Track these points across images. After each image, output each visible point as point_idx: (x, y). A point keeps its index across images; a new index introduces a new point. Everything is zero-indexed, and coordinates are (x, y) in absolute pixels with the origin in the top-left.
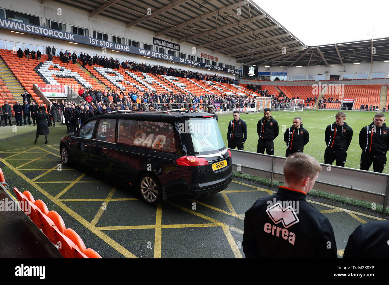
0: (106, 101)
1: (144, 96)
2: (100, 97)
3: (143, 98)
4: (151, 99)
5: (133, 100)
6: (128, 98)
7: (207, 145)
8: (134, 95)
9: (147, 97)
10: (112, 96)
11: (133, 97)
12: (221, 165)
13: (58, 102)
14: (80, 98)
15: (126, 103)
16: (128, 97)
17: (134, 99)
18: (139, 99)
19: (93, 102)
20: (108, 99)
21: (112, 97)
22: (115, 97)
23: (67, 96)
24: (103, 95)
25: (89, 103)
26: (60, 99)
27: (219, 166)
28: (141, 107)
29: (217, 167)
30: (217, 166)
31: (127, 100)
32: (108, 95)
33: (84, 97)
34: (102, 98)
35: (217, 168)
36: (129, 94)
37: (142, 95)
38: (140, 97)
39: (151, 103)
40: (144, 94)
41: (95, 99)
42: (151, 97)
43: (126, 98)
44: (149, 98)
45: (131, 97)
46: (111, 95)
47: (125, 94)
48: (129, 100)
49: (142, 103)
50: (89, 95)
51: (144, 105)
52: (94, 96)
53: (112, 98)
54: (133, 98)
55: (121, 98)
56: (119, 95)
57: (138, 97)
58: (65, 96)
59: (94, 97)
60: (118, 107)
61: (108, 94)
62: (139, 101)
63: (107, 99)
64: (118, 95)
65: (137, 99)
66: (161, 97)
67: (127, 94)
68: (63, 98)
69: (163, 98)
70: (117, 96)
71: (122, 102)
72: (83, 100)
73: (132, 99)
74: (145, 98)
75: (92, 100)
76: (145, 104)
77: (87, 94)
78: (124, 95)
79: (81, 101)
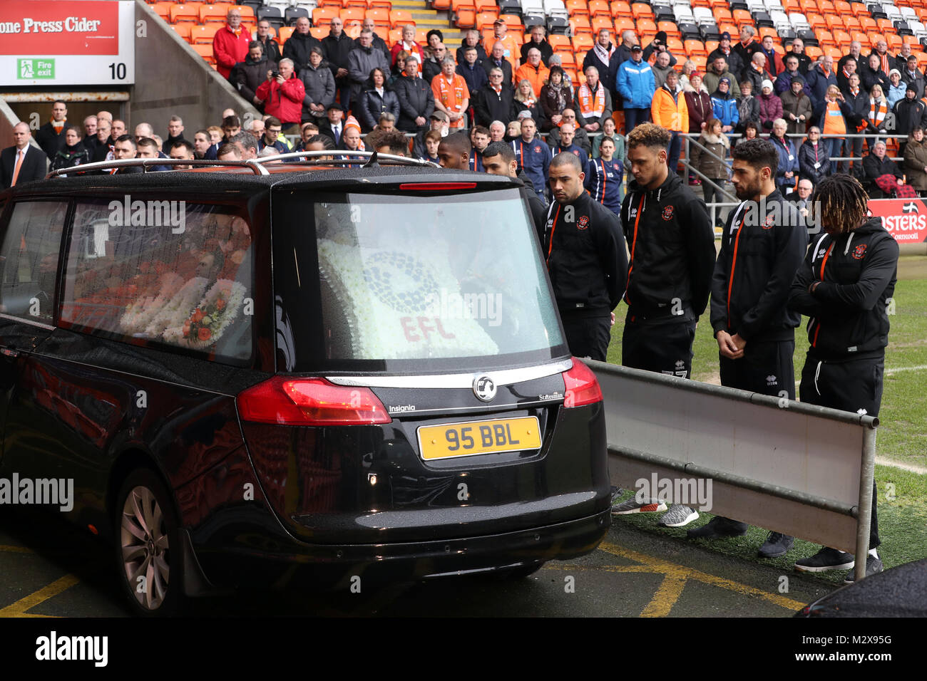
0: (413, 111)
1: (716, 72)
2: (372, 83)
3: (703, 88)
4: (765, 97)
5: (628, 106)
6: (584, 92)
7: (451, 336)
8: (634, 63)
9: (742, 80)
10: (459, 70)
11: (621, 80)
12: (484, 437)
13: (68, 125)
14: (220, 88)
15: (570, 129)
16: (583, 78)
17: (635, 97)
18: (668, 98)
19: (315, 121)
20: (429, 100)
21: (459, 78)
22: (486, 84)
23: (130, 79)
24: (394, 68)
25: (287, 127)
26: (86, 101)
27: (468, 443)
28: (684, 160)
29: (454, 444)
30: (456, 440)
31: (575, 104)
32: (432, 68)
33: (249, 84)
34: (380, 91)
35: (451, 448)
36: (591, 59)
37: (699, 62)
38: (683, 84)
39: (768, 126)
40: (712, 58)
41: (328, 99)
42: (768, 85)
43: (566, 90)
44: (748, 92)
45: (609, 77)
46: (452, 66)
47: (560, 58)
48: (596, 104)
49: (695, 126)
50: (288, 65)
51: (706, 143)
52: (323, 78)
53: (462, 87)
54: (625, 89)
55: (528, 89)
56: (516, 64)
57: (666, 75)
58: (117, 81)
59: (327, 86)
60: (497, 159)
61: (426, 62)
62: (674, 118)
63: (423, 98)
64: (505, 64)
65: (659, 99)
66: (856, 81)
67: (581, 58)
68: (103, 96)
69: (866, 88)
70: (498, 72)
71: (531, 123)
72: (245, 104)
73: (617, 100)
74: (725, 89)
75: (306, 106)
76: (713, 139)
77: (278, 58)
78: (555, 69)
79: (230, 113)
